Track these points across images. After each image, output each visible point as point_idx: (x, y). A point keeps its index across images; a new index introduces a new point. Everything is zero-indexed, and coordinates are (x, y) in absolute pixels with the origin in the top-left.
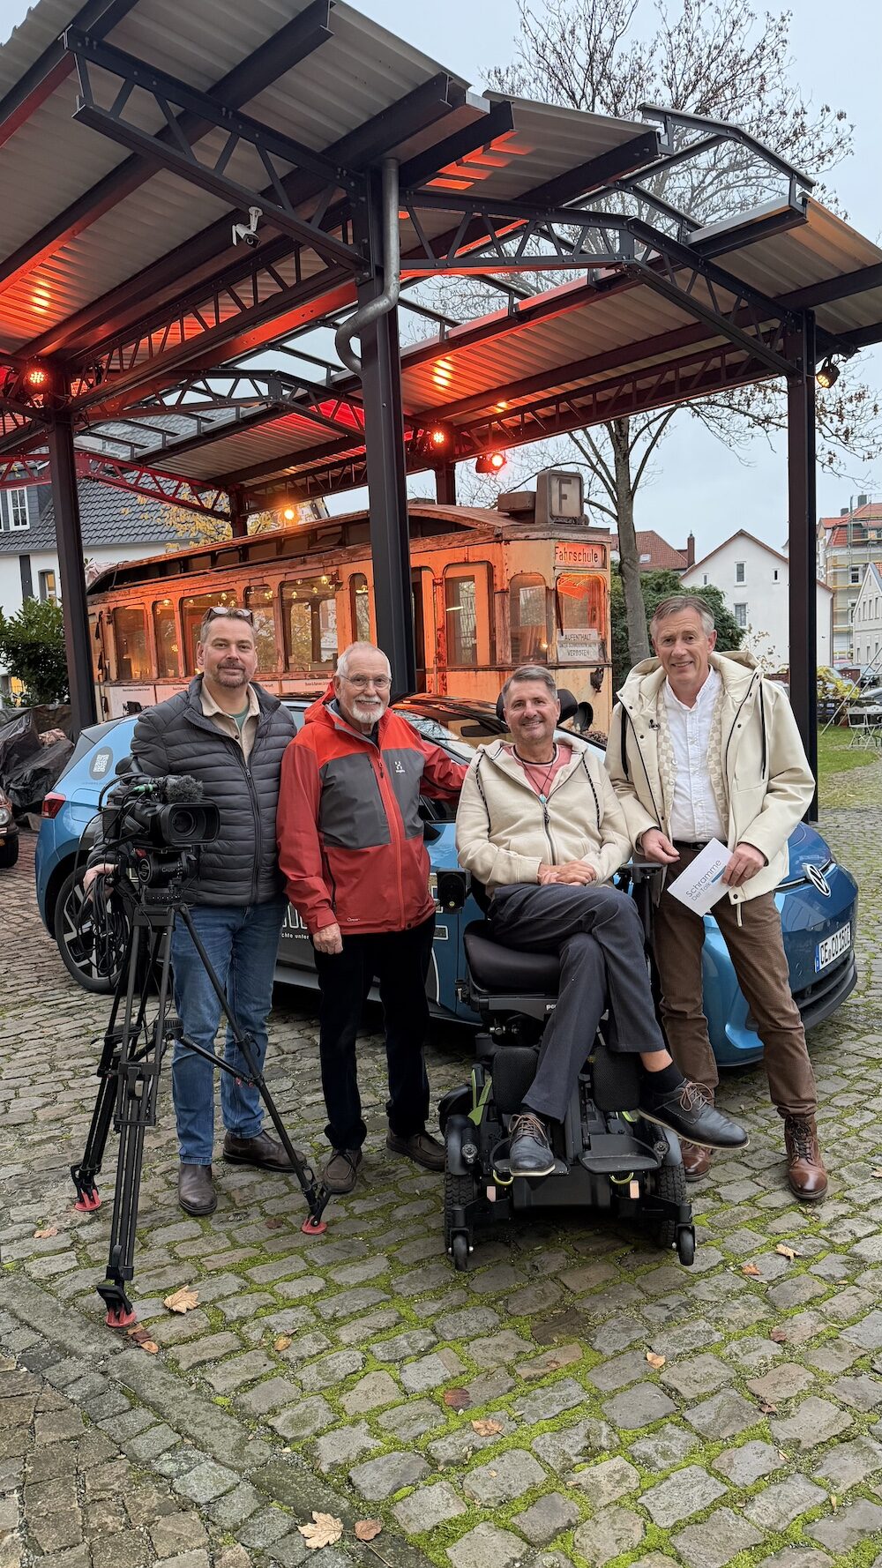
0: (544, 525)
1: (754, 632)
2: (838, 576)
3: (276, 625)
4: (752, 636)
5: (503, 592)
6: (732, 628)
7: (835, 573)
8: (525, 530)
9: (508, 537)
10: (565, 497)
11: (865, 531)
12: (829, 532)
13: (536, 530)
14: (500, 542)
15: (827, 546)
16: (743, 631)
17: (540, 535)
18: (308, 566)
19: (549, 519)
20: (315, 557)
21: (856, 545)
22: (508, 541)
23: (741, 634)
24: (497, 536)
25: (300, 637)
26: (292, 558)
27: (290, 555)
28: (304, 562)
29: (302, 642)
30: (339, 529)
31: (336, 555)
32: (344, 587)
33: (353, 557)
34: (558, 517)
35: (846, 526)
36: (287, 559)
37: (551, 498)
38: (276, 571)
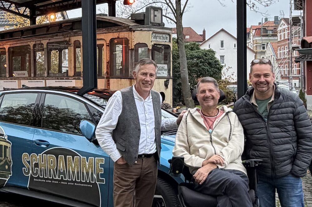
0: (148, 25)
1: (227, 67)
2: (258, 47)
3: (45, 58)
4: (226, 68)
5: (132, 49)
6: (219, 65)
7: (256, 46)
8: (141, 27)
9: (134, 29)
10: (156, 16)
11: (267, 31)
12: (254, 31)
13: (144, 27)
14: (131, 31)
15: (254, 36)
16: (222, 66)
17: (146, 29)
18: (58, 37)
19: (150, 24)
20: (61, 34)
21: (264, 36)
22: (134, 31)
23: (222, 67)
24: (130, 29)
25: (54, 63)
26: (52, 33)
27: (52, 32)
28: (57, 36)
29: (55, 64)
30: (71, 24)
31: (69, 33)
32: (72, 45)
33: (76, 34)
34: (153, 23)
35: (260, 29)
36: (51, 34)
37: (150, 16)
38: (46, 38)
